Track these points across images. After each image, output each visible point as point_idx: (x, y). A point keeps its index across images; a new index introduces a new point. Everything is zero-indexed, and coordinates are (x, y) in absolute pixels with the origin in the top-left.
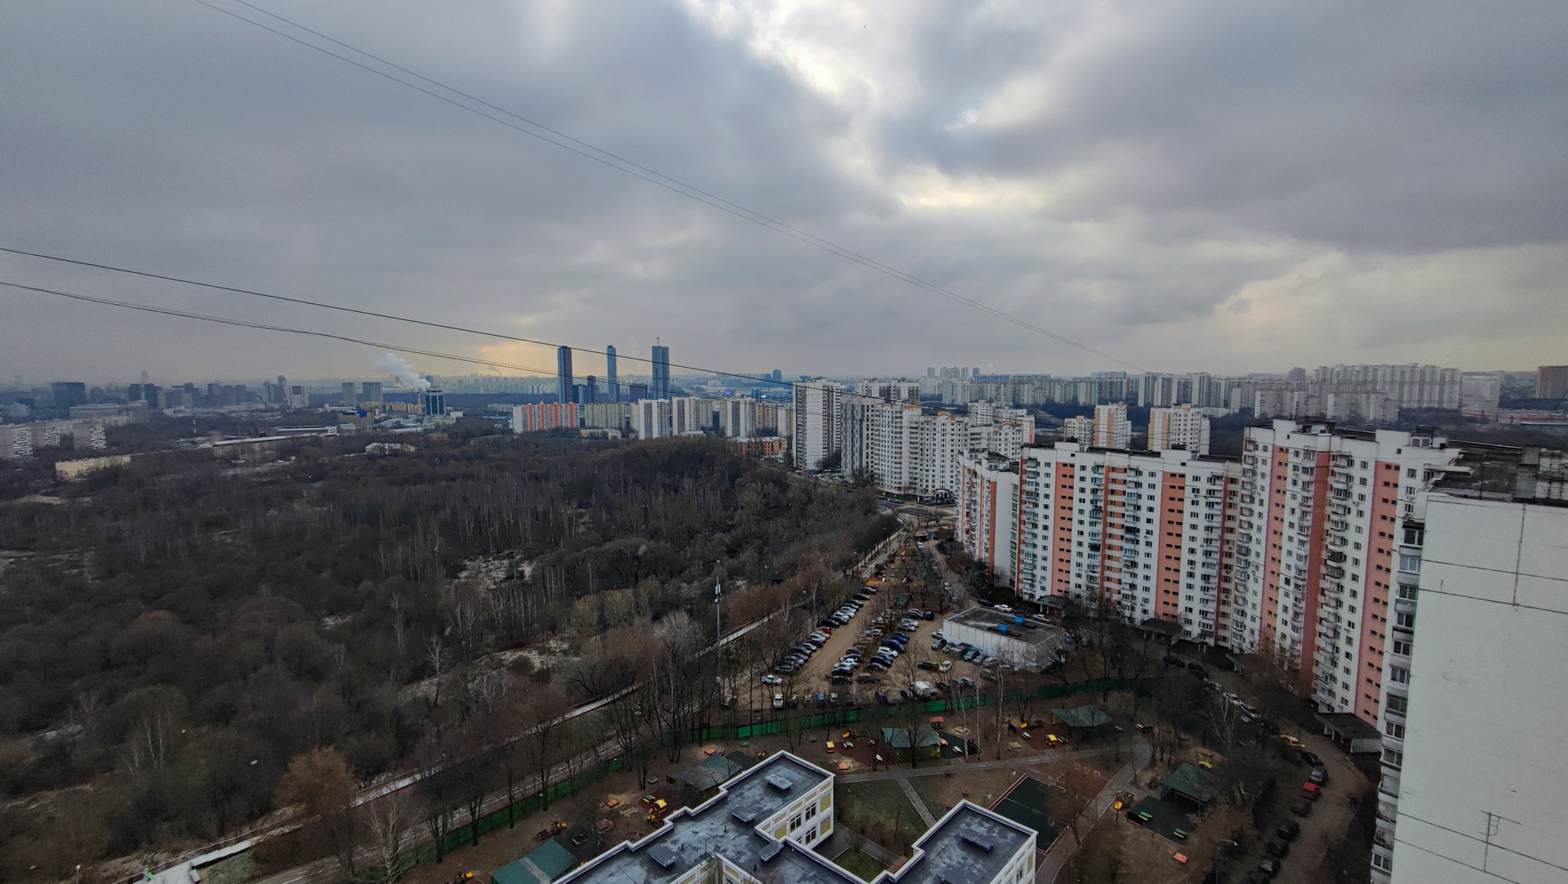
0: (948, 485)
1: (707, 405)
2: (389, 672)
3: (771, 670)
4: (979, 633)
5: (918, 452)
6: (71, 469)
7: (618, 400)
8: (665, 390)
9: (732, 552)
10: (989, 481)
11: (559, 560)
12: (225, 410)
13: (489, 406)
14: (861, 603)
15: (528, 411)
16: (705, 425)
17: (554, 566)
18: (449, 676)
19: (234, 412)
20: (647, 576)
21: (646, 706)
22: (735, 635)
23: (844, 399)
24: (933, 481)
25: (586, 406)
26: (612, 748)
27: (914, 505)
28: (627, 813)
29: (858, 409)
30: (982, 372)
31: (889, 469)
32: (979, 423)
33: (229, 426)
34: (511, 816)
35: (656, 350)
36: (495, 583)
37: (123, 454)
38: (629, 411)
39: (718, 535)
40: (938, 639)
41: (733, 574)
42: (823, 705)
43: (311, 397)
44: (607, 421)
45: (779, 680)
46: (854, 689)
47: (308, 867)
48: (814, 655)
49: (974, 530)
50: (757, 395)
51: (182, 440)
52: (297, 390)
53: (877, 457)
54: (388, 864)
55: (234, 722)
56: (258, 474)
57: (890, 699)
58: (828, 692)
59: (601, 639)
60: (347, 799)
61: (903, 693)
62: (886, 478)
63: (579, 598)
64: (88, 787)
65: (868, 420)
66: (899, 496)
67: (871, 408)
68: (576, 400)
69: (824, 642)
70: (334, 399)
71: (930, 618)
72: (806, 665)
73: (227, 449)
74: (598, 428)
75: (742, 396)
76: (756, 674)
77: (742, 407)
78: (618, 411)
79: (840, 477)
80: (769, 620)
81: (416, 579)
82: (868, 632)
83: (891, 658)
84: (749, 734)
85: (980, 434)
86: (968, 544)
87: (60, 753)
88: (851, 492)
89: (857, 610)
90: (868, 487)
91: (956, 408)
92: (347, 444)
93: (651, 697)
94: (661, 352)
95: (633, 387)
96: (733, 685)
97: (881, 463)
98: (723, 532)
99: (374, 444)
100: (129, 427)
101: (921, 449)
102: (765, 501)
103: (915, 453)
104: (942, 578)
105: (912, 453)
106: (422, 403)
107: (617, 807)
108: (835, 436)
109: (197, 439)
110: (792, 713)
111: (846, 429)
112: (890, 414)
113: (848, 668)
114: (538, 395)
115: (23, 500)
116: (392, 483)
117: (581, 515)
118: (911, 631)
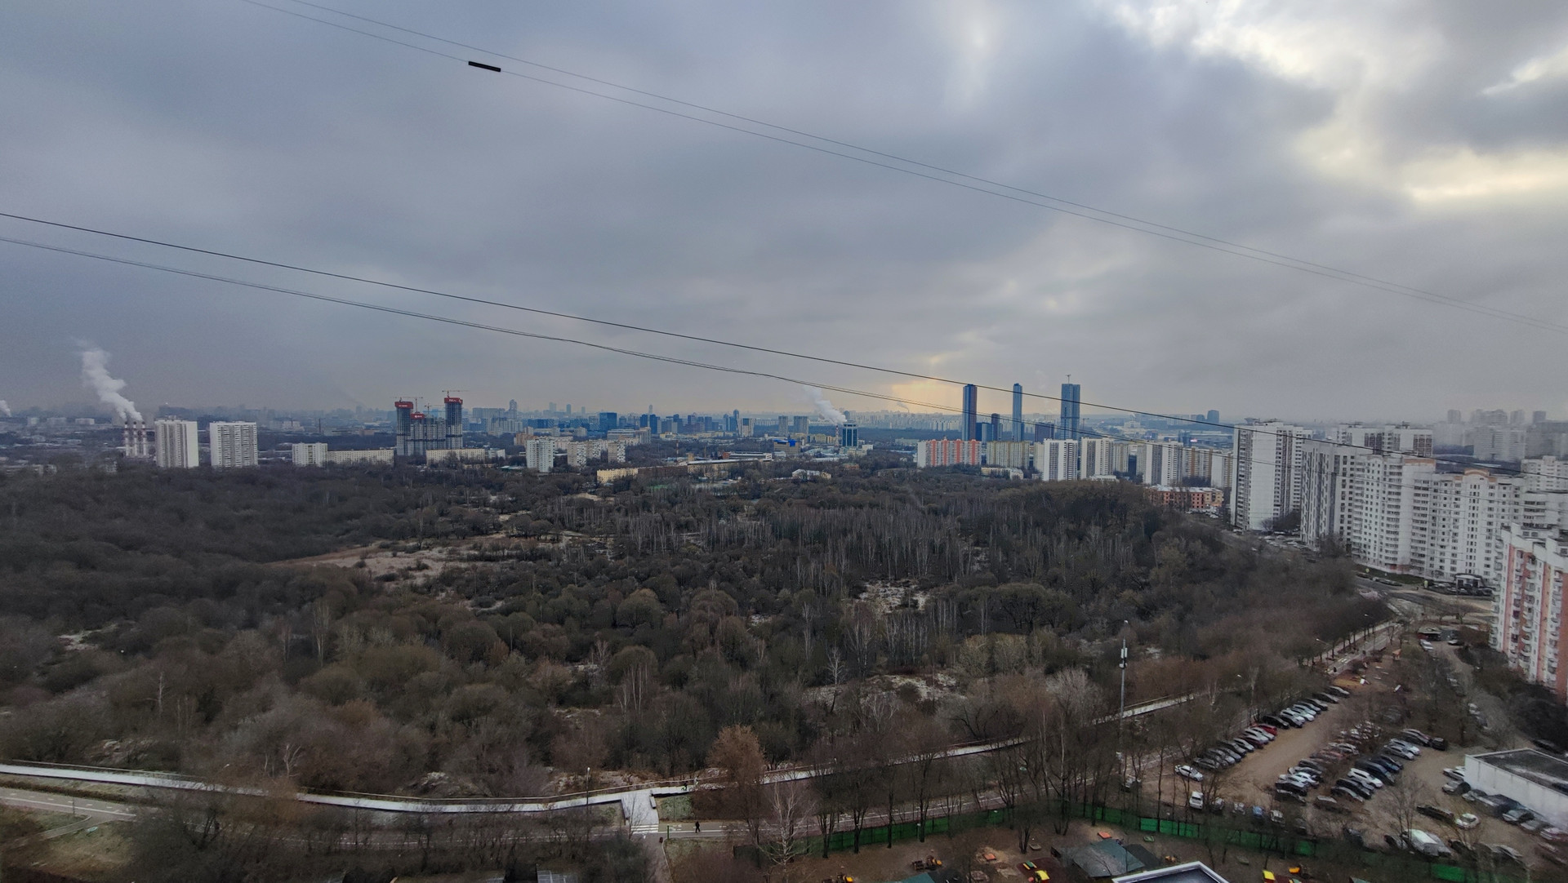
0: (1479, 570)
1: (1122, 448)
2: (796, 673)
3: (1188, 760)
4: (1534, 788)
5: (1426, 521)
6: (605, 476)
7: (1022, 439)
8: (1074, 431)
9: (1144, 613)
10: (1560, 572)
11: (952, 595)
12: (697, 436)
13: (897, 440)
14: (1325, 705)
15: (931, 447)
16: (1119, 469)
17: (947, 601)
18: (843, 688)
19: (703, 438)
20: (1042, 625)
21: (1032, 763)
22: (1143, 710)
23: (1308, 448)
24: (1454, 562)
25: (988, 444)
26: (993, 799)
27: (1421, 592)
28: (1005, 873)
29: (1330, 461)
30: (1553, 416)
31: (1377, 539)
32: (1543, 487)
33: (698, 449)
34: (890, 836)
35: (1065, 388)
36: (891, 608)
37: (634, 467)
38: (1034, 451)
39: (1128, 593)
40: (1456, 780)
41: (1144, 639)
42: (1260, 822)
43: (756, 428)
44: (1009, 461)
45: (1199, 775)
46: (1309, 814)
47: (728, 823)
48: (1248, 755)
49: (1527, 638)
50: (1185, 439)
51: (669, 458)
52: (746, 422)
53: (1357, 522)
54: (785, 844)
55: (685, 687)
56: (715, 490)
57: (1368, 841)
58: (1268, 807)
59: (990, 682)
60: (757, 777)
61: (1389, 840)
62: (1371, 550)
63: (969, 636)
64: (597, 711)
65: (1344, 475)
66: (1392, 576)
67: (1349, 460)
68: (979, 438)
69: (1266, 743)
70: (772, 430)
71: (1442, 748)
72: (1238, 765)
73: (696, 467)
74: (999, 466)
75: (1166, 440)
76: (1167, 760)
77: (1165, 451)
78: (1021, 449)
79: (1299, 542)
80: (1188, 700)
81: (824, 594)
82: (1334, 745)
83: (1371, 788)
84: (1154, 829)
85: (1544, 503)
86: (1516, 656)
87: (584, 682)
88: (1314, 562)
89: (1318, 713)
90: (1341, 560)
91: (1497, 466)
92: (778, 469)
93: (1039, 756)
94: (1071, 390)
95: (1038, 426)
96: (1137, 766)
97: (1364, 530)
98: (1134, 590)
99: (799, 471)
100: (640, 447)
101: (1433, 518)
102: (1190, 560)
103: (1422, 522)
104: (1464, 696)
105: (1417, 521)
106: (840, 435)
107: (994, 862)
108: (1292, 492)
109: (678, 459)
110: (1214, 819)
111: (1309, 484)
112: (1381, 469)
113: (1300, 785)
114: (942, 432)
115: (580, 496)
116: (811, 506)
117: (977, 554)
118: (1408, 759)
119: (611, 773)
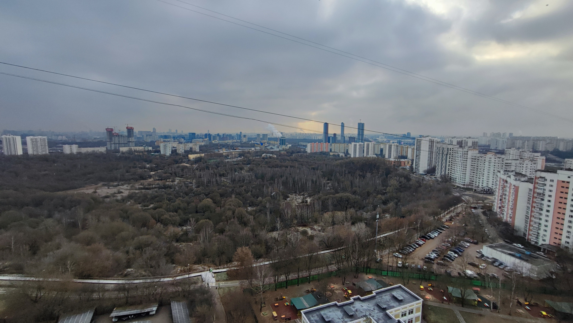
0: (490, 186)
1: (378, 146)
2: (265, 227)
3: (398, 251)
4: (503, 255)
5: (475, 170)
6: (192, 157)
7: (344, 142)
8: (362, 140)
9: (385, 203)
10: (515, 186)
11: (319, 198)
12: (226, 142)
13: (300, 143)
14: (441, 231)
15: (312, 145)
16: (377, 153)
17: (318, 200)
18: (282, 232)
19: (228, 142)
20: (350, 208)
21: (347, 255)
22: (383, 235)
23: (439, 145)
24: (483, 183)
25: (332, 144)
26: (333, 268)
27: (472, 193)
28: (337, 292)
29: (446, 150)
30: (514, 135)
31: (459, 176)
32: (510, 158)
33: (227, 146)
34: (298, 282)
35: (359, 124)
36: (298, 203)
37: (203, 153)
38: (348, 147)
39: (380, 196)
40: (480, 253)
41: (385, 211)
42: (420, 270)
43: (248, 138)
44: (339, 150)
45: (401, 256)
46: (435, 267)
47: (241, 281)
48: (417, 249)
49: (503, 207)
50: (399, 142)
51: (216, 150)
52: (245, 136)
53: (453, 170)
54: (261, 287)
55: (224, 234)
56: (233, 161)
57: (452, 275)
58: (422, 265)
59: (332, 228)
60: (251, 264)
61: (459, 273)
62: (457, 180)
63: (326, 212)
64: (191, 244)
65: (450, 155)
66: (463, 188)
67: (452, 150)
68: (329, 142)
69: (422, 245)
70: (254, 139)
71: (476, 243)
72: (413, 252)
73: (226, 153)
74: (336, 152)
75: (393, 143)
76: (391, 251)
77: (393, 147)
78: (344, 146)
79: (435, 178)
80: (398, 232)
81: (274, 199)
82: (443, 244)
83: (454, 257)
84: (386, 274)
85: (511, 163)
86: (500, 213)
87: (186, 233)
88: (439, 184)
89: (439, 234)
90: (448, 183)
91: (497, 151)
92: (257, 154)
93: (349, 252)
94: (361, 125)
95: (350, 138)
96: (381, 254)
97: (455, 173)
98: (382, 195)
99: (265, 154)
100: (205, 146)
101: (477, 169)
102: (400, 184)
103: (474, 170)
104: (484, 227)
105: (472, 170)
106: (279, 141)
107: (333, 289)
108: (433, 160)
109: (219, 150)
110: (405, 270)
111: (439, 158)
112: (462, 152)
113: (432, 257)
114: (316, 140)
115: (182, 164)
116: (269, 167)
117: (328, 183)
118: (465, 247)
119: (198, 265)
